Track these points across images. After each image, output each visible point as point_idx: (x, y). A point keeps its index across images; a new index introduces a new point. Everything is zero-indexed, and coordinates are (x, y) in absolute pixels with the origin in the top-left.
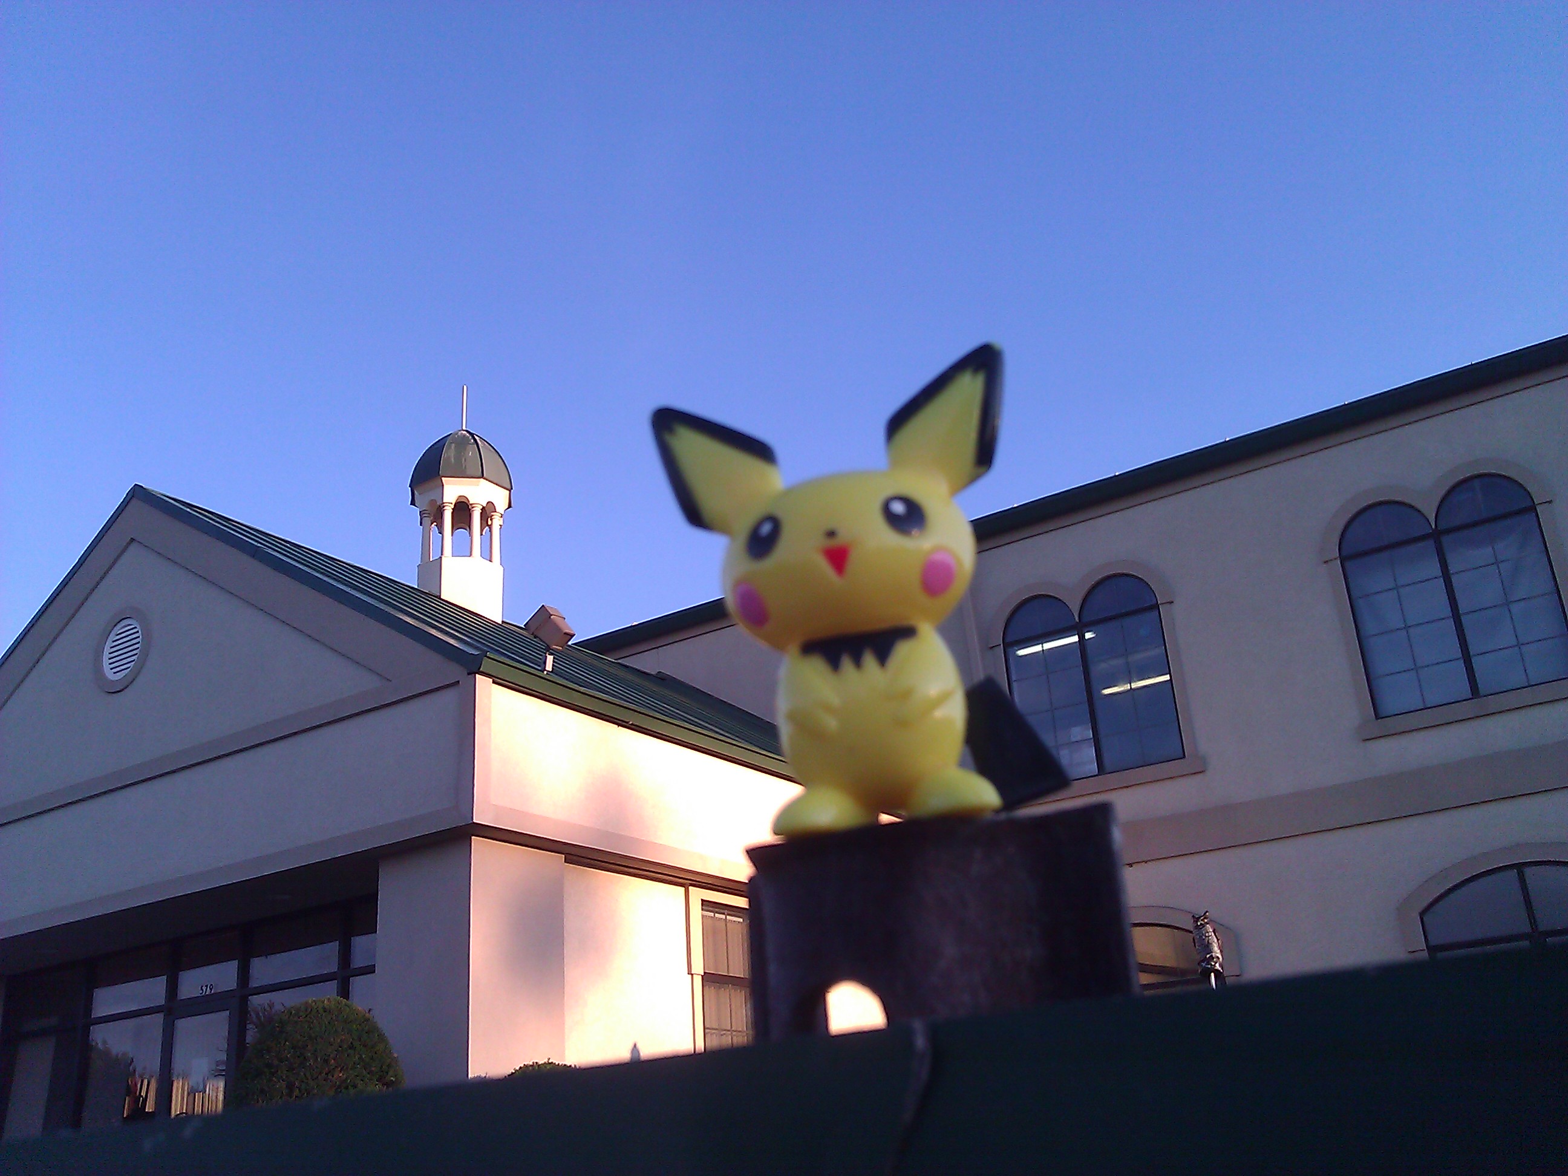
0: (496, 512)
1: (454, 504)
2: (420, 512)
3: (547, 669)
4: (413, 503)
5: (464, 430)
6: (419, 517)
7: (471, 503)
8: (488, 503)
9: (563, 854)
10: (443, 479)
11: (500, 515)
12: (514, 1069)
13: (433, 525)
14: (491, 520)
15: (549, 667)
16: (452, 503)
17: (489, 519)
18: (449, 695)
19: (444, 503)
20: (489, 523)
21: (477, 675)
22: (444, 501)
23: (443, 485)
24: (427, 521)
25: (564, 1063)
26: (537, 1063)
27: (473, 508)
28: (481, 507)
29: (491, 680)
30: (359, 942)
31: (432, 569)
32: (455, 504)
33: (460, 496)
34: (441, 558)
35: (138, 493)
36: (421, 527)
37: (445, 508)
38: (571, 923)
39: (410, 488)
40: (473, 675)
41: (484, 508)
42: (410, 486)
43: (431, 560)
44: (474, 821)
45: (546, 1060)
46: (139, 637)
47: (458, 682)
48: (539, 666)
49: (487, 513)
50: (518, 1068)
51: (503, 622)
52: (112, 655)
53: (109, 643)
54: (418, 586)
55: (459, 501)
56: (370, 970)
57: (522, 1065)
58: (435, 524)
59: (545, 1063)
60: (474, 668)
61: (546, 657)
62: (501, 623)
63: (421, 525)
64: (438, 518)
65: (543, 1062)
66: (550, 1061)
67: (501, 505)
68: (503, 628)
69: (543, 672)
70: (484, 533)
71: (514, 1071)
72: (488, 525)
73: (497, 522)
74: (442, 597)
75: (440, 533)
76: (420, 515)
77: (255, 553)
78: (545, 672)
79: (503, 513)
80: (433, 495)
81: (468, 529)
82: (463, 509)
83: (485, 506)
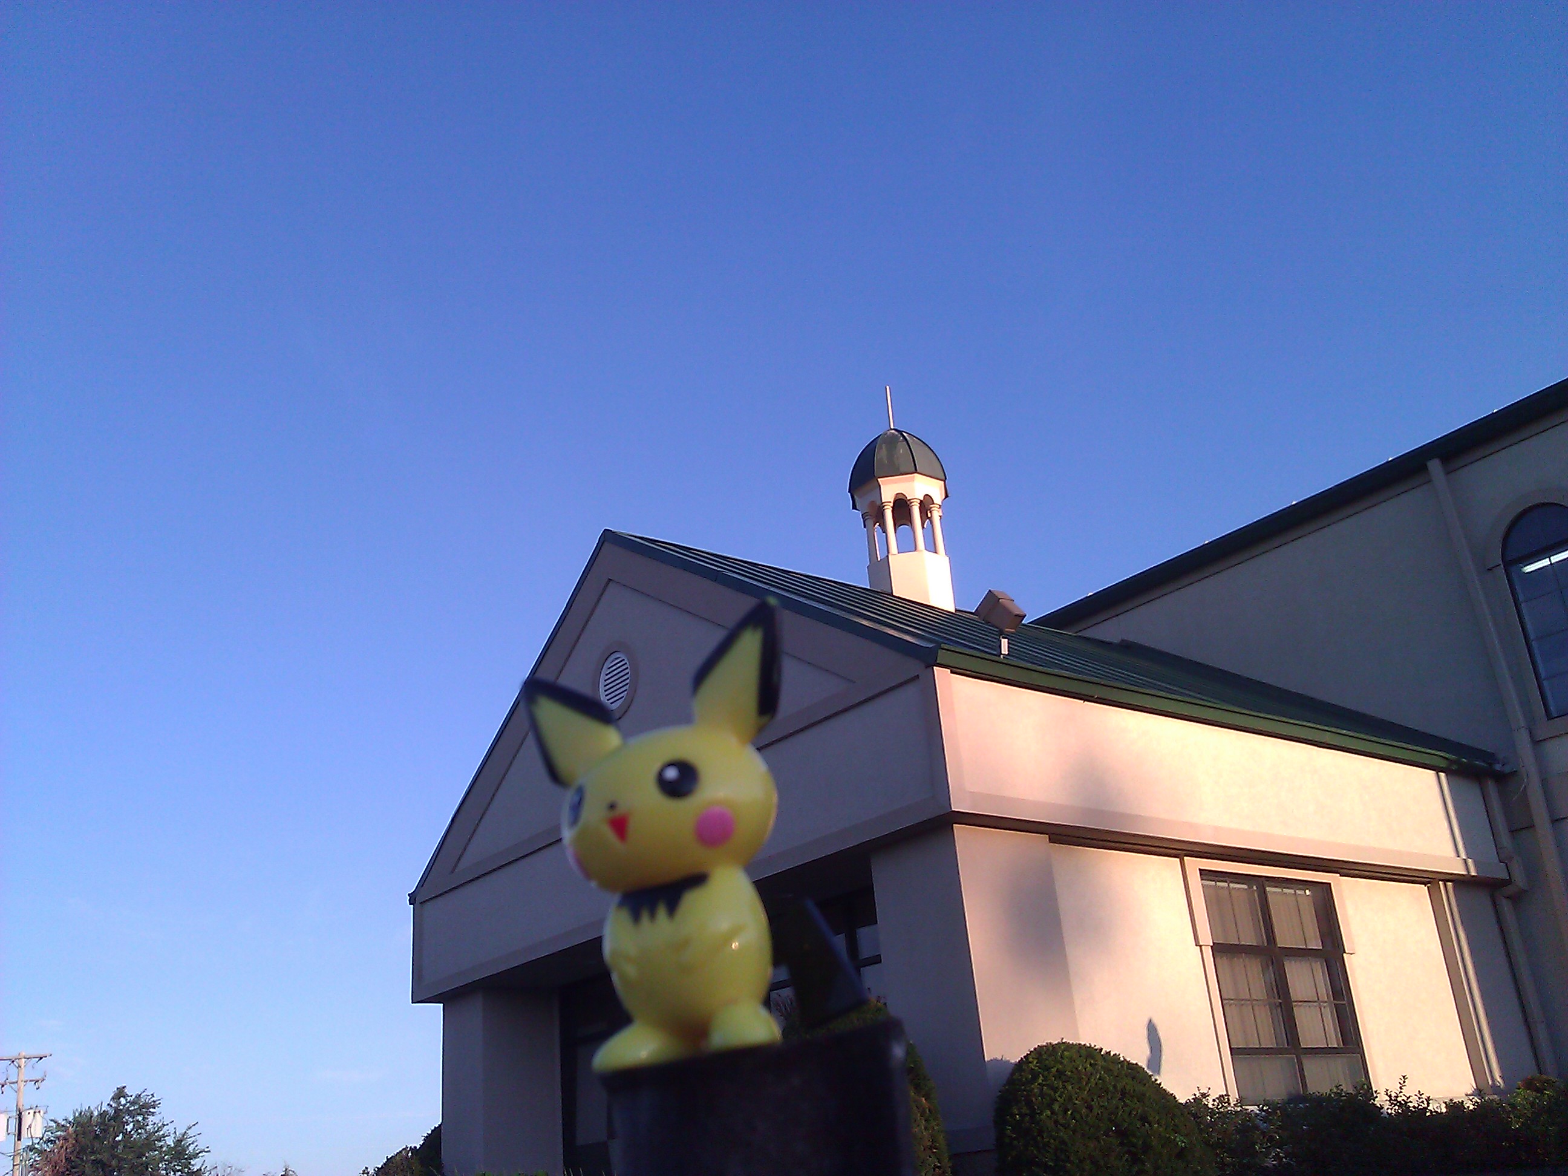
0: (933, 504)
1: (892, 501)
2: (862, 515)
3: (1003, 652)
4: (854, 507)
5: (892, 429)
6: (862, 520)
7: (908, 498)
8: (924, 496)
9: (1047, 834)
10: (879, 480)
11: (938, 507)
12: (1029, 1050)
13: (876, 526)
14: (931, 512)
15: (1005, 650)
16: (890, 502)
17: (929, 512)
18: (911, 690)
19: (883, 503)
20: (929, 515)
21: (935, 668)
22: (883, 501)
23: (880, 486)
24: (870, 522)
25: (1078, 1042)
26: (1050, 1043)
27: (911, 503)
28: (919, 501)
29: (949, 671)
30: (864, 933)
31: (880, 568)
32: (894, 502)
33: (897, 494)
34: (888, 556)
35: (608, 537)
36: (865, 529)
37: (885, 507)
38: (1066, 904)
39: (849, 494)
40: (931, 668)
41: (921, 501)
42: (849, 492)
43: (879, 559)
44: (953, 809)
45: (1060, 1040)
46: (627, 668)
47: (917, 677)
48: (995, 650)
49: (926, 505)
50: (1032, 1049)
51: (956, 610)
52: (608, 687)
53: (603, 677)
54: (870, 587)
55: (897, 498)
56: (876, 960)
57: (1036, 1046)
58: (878, 524)
59: (1059, 1043)
60: (930, 660)
61: (1001, 641)
62: (954, 611)
63: (865, 527)
64: (880, 518)
65: (1056, 1042)
66: (1064, 1041)
67: (938, 497)
68: (955, 618)
69: (999, 656)
70: (925, 526)
71: (1029, 1053)
72: (928, 518)
73: (936, 514)
74: (894, 594)
75: (884, 532)
76: (863, 518)
77: (716, 577)
78: (1002, 656)
79: (941, 504)
80: (871, 498)
81: (910, 524)
82: (902, 506)
83: (922, 499)
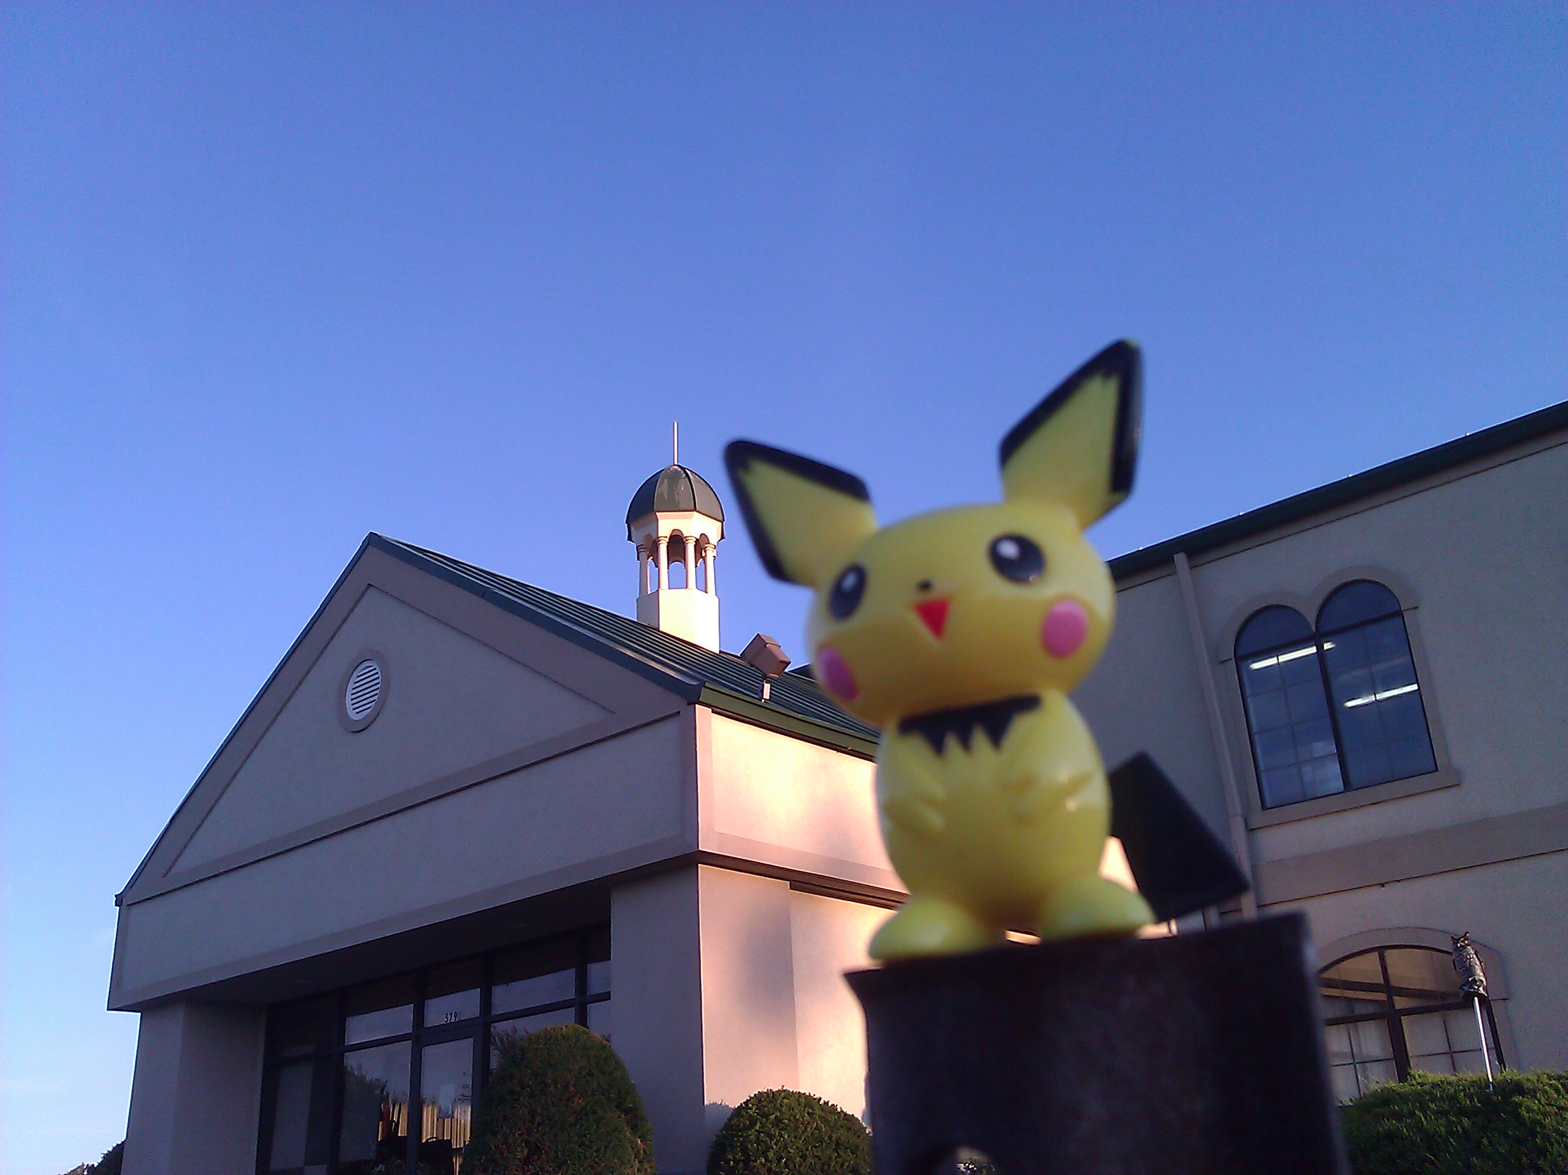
0: (709, 543)
1: (668, 537)
2: (637, 547)
3: (764, 697)
4: (630, 539)
5: (675, 465)
6: (636, 551)
7: (685, 536)
8: (702, 534)
9: (788, 881)
10: (657, 513)
11: (714, 547)
12: (749, 1096)
13: (650, 560)
14: (705, 552)
15: (767, 695)
16: (666, 537)
17: (703, 551)
18: (669, 727)
19: (659, 537)
20: (704, 555)
21: (697, 705)
22: (659, 536)
23: (658, 520)
24: (643, 555)
25: (798, 1091)
26: (771, 1090)
27: (687, 540)
28: (695, 540)
29: (710, 710)
30: (595, 970)
31: (649, 602)
32: (671, 537)
33: (674, 530)
34: (658, 591)
35: (374, 541)
36: (639, 561)
37: (660, 542)
38: (799, 950)
39: (626, 525)
40: (693, 705)
41: (697, 540)
42: (626, 523)
43: (649, 593)
44: (700, 849)
45: (780, 1088)
46: (378, 678)
47: (679, 712)
48: (756, 694)
49: (701, 545)
50: (752, 1096)
51: (720, 651)
52: (355, 696)
53: (351, 685)
54: (637, 620)
55: (674, 534)
56: (606, 997)
57: (757, 1093)
58: (652, 558)
59: (779, 1090)
60: (693, 699)
61: (763, 685)
62: (718, 653)
63: (638, 560)
64: (654, 552)
65: (777, 1089)
66: (784, 1088)
67: (714, 537)
68: (721, 658)
69: (761, 701)
70: (698, 565)
71: (749, 1098)
72: (702, 557)
73: (710, 554)
74: (661, 629)
75: (657, 567)
76: (637, 549)
77: (483, 593)
78: (763, 701)
79: (716, 545)
80: (648, 530)
81: (683, 561)
82: (677, 542)
83: (698, 538)
